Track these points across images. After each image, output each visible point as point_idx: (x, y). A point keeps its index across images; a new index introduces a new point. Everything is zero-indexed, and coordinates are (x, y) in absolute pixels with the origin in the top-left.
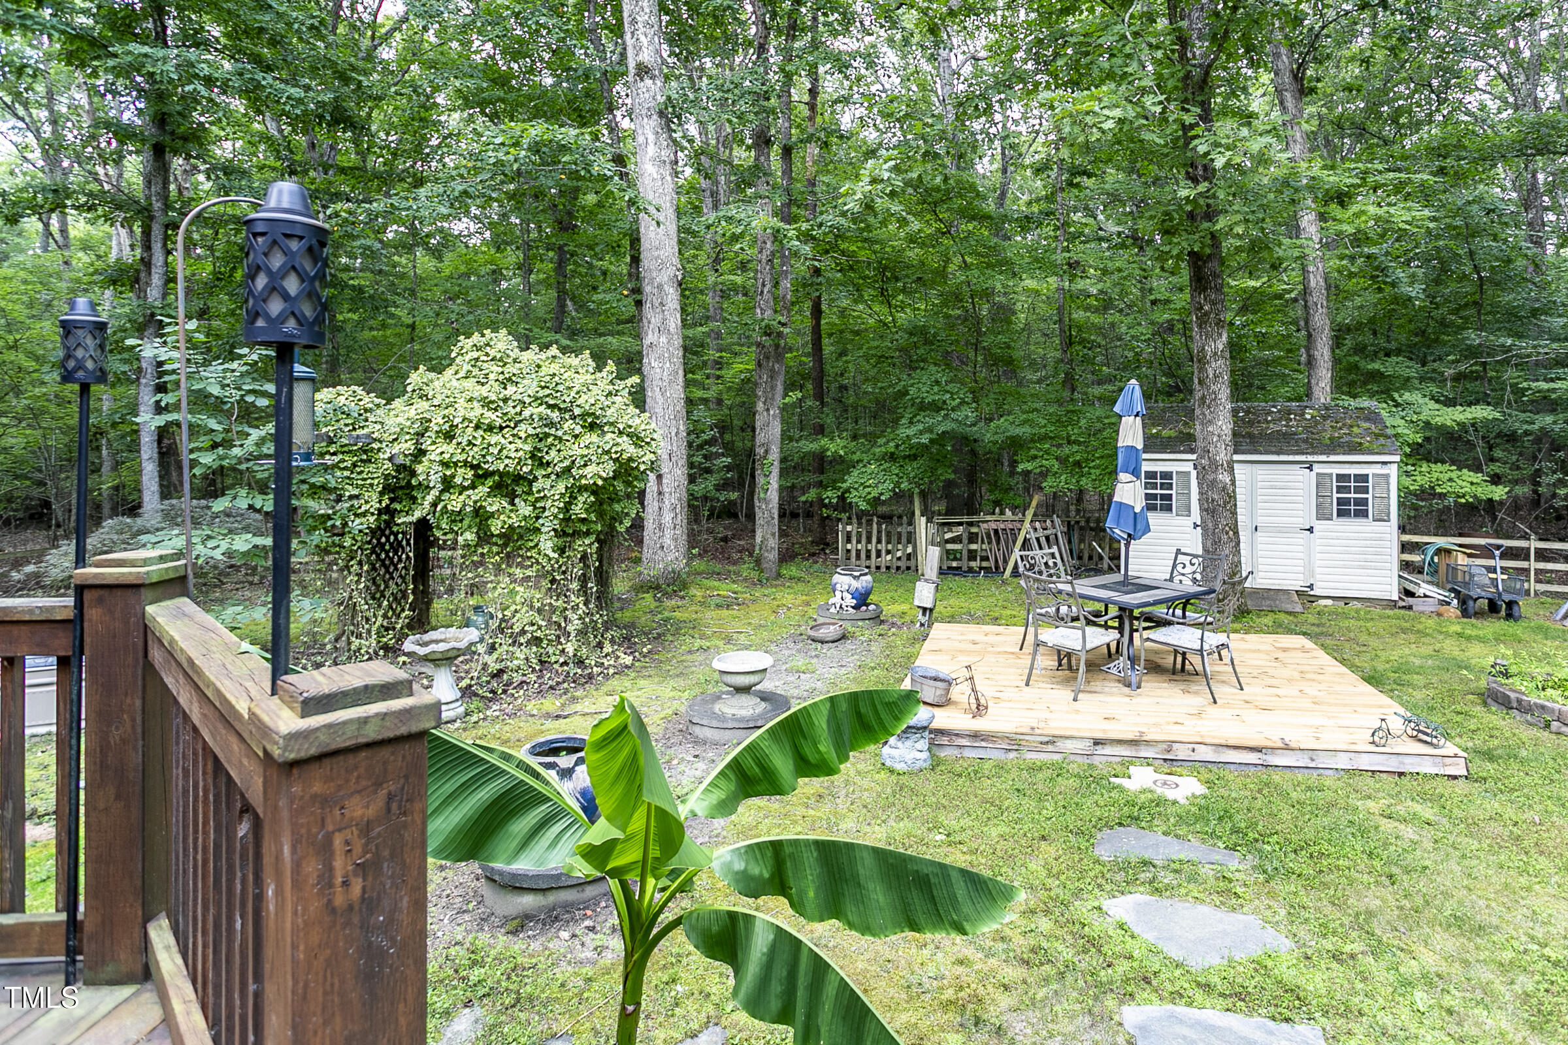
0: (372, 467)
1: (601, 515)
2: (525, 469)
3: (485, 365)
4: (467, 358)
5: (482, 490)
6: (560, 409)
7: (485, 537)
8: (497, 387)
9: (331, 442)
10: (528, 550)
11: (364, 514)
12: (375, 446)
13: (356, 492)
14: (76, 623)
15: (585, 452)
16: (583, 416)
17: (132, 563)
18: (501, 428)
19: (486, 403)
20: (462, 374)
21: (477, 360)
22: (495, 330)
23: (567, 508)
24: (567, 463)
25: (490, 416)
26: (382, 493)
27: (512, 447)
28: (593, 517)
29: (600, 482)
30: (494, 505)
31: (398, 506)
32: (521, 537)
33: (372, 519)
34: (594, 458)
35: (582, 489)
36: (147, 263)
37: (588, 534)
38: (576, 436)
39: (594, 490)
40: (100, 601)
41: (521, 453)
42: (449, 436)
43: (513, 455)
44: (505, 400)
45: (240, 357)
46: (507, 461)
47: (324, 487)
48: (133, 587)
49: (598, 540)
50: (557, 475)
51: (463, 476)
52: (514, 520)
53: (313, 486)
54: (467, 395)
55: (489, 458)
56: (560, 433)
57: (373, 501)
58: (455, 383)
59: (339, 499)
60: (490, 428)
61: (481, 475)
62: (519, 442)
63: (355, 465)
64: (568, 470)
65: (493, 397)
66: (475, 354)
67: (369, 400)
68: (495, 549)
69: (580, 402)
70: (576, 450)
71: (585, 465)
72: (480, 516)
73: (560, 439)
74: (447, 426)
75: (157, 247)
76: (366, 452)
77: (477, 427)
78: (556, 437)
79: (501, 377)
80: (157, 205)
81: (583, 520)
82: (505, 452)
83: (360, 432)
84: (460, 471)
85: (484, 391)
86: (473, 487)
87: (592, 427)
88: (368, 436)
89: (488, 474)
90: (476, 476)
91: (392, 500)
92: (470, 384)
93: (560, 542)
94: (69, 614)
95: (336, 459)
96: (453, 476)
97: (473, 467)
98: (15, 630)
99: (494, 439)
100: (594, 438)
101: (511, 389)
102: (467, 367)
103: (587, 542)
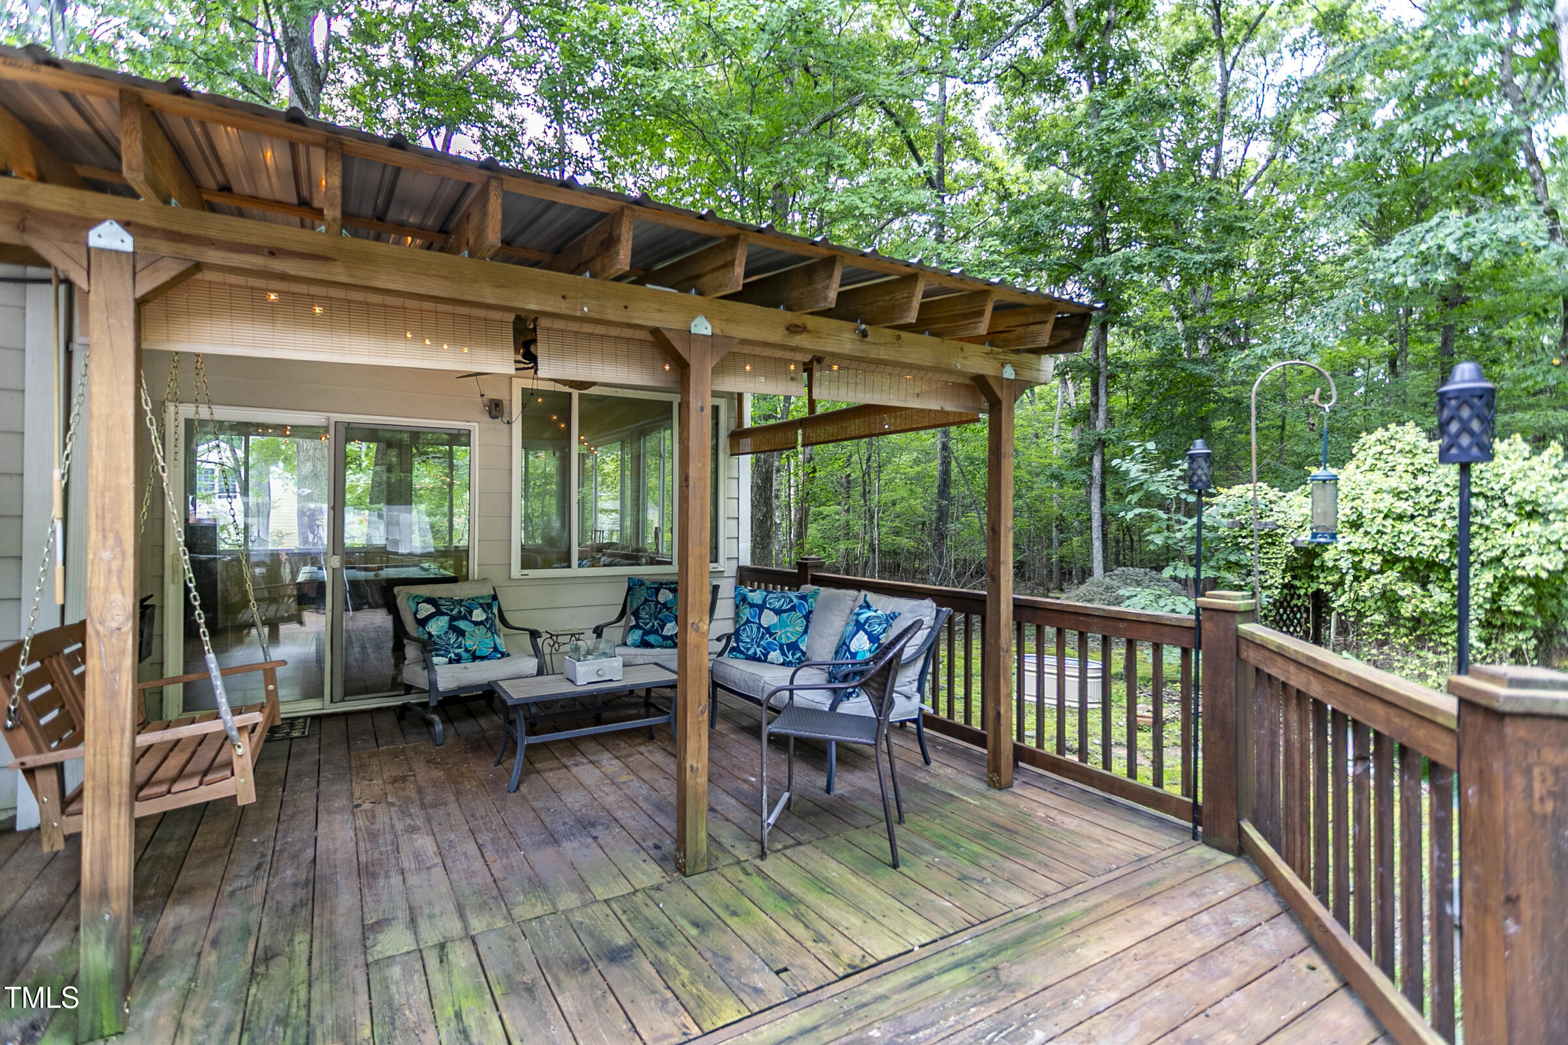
0: (1275, 549)
1: (1540, 610)
2: (1441, 556)
3: (1391, 458)
4: (1371, 452)
5: (1392, 575)
6: (1486, 497)
7: (1394, 618)
8: (1409, 477)
9: (1242, 527)
10: (1441, 635)
11: (1269, 588)
12: (1280, 531)
13: (1263, 568)
14: (1197, 629)
15: (1523, 541)
16: (1519, 505)
17: (1229, 598)
18: (1413, 517)
19: (1398, 494)
20: (1366, 467)
21: (1381, 453)
22: (1401, 423)
23: (1494, 599)
24: (1496, 552)
25: (1402, 506)
26: (1284, 571)
27: (1427, 535)
28: (1531, 611)
29: (1544, 575)
30: (1406, 589)
31: (1298, 583)
32: (1433, 622)
33: (1276, 592)
34: (1534, 548)
35: (1515, 580)
36: (1095, 405)
37: (1522, 628)
38: (1509, 525)
39: (1534, 582)
40: (1211, 619)
41: (1437, 542)
42: (1355, 525)
43: (1428, 542)
44: (1417, 490)
45: (1177, 466)
46: (1420, 548)
47: (1237, 564)
48: (1232, 612)
49: (1535, 636)
50: (1483, 564)
51: (1371, 561)
52: (1428, 605)
53: (1229, 562)
54: (1374, 487)
55: (1400, 545)
56: (1487, 521)
57: (1277, 577)
58: (1359, 477)
59: (1249, 574)
60: (1400, 518)
61: (1390, 561)
62: (1435, 532)
63: (1261, 547)
64: (1498, 560)
65: (1404, 487)
66: (1380, 448)
67: (1273, 494)
68: (1403, 630)
69: (1514, 489)
70: (1508, 539)
71: (1522, 555)
72: (1389, 599)
73: (1487, 528)
74: (1354, 517)
75: (1102, 393)
76: (1272, 537)
77: (1386, 517)
78: (1481, 526)
79: (1411, 469)
80: (1102, 364)
81: (1516, 614)
82: (1418, 540)
83: (1265, 520)
84: (1368, 557)
85: (1393, 482)
86: (1381, 572)
87: (1531, 515)
88: (1274, 523)
89: (1397, 560)
90: (1385, 561)
91: (1294, 577)
92: (1377, 476)
93: (1484, 633)
94: (1193, 624)
95: (1247, 541)
96: (1361, 561)
97: (1380, 552)
98: (1163, 629)
99: (1405, 527)
100: (1536, 526)
101: (1422, 480)
102: (1370, 461)
103: (1521, 636)
